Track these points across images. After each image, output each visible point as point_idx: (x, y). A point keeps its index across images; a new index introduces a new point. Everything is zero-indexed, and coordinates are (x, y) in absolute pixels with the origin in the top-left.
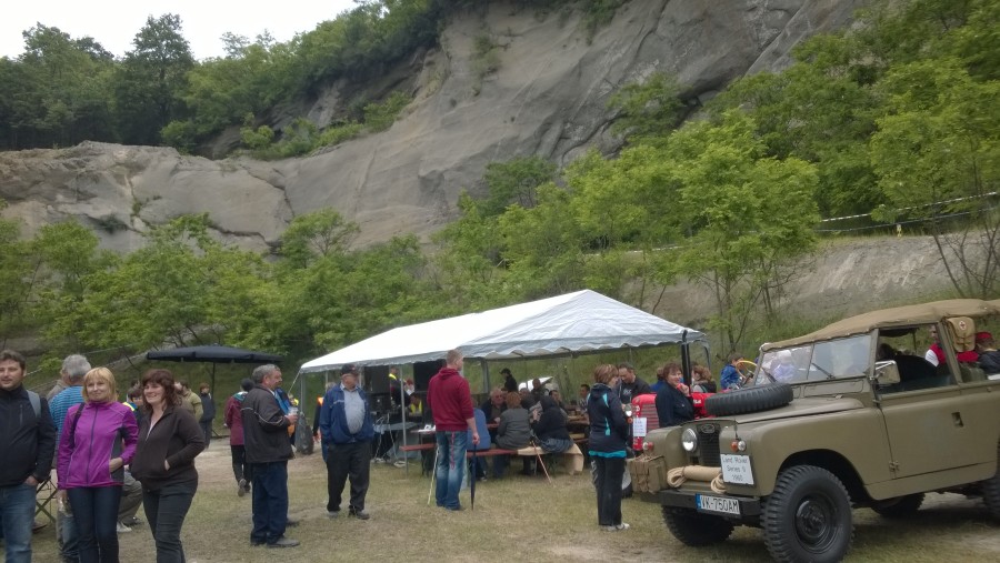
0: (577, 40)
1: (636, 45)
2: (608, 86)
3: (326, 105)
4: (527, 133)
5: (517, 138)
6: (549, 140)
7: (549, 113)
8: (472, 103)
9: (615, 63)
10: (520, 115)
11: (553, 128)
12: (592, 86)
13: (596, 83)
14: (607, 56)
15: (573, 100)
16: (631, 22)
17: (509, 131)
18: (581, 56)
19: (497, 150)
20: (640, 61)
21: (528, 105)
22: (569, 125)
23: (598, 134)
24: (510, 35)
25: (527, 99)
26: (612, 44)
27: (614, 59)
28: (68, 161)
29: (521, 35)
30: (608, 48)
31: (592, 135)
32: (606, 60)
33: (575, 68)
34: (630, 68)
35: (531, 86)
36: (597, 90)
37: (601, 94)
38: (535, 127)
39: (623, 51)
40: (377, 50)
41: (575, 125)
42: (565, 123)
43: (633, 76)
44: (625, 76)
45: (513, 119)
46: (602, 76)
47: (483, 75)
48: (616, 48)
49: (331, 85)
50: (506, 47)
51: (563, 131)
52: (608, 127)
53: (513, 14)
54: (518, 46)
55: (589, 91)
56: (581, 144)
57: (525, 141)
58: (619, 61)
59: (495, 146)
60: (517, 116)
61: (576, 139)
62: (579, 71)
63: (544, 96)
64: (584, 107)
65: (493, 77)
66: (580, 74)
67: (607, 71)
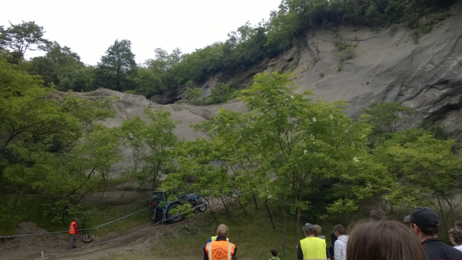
0: (406, 42)
1: (453, 43)
2: (432, 66)
3: (211, 85)
4: (379, 91)
5: (372, 93)
6: (391, 96)
7: (392, 80)
8: (336, 75)
9: (436, 53)
10: (372, 81)
11: (394, 89)
12: (421, 65)
13: (423, 64)
14: (431, 49)
15: (408, 73)
16: (447, 31)
17: (366, 90)
18: (413, 49)
19: (359, 100)
20: (455, 52)
21: (377, 76)
22: (404, 88)
23: (422, 93)
24: (356, 40)
25: (377, 72)
26: (435, 42)
27: (436, 50)
28: (92, 97)
29: (364, 40)
30: (431, 45)
31: (418, 93)
32: (430, 51)
33: (409, 56)
34: (448, 56)
35: (379, 65)
36: (424, 68)
37: (427, 70)
38: (383, 88)
39: (443, 46)
40: (243, 58)
41: (408, 88)
42: (402, 86)
43: (450, 60)
44: (445, 60)
45: (368, 83)
46: (428, 60)
47: (342, 60)
48: (438, 44)
49: (214, 76)
50: (355, 46)
51: (401, 91)
52: (428, 90)
53: (355, 31)
54: (363, 46)
55: (419, 69)
56: (410, 99)
57: (377, 95)
58: (440, 51)
59: (358, 98)
60: (370, 81)
61: (408, 96)
62: (411, 57)
63: (389, 70)
64: (415, 77)
65: (351, 61)
66: (412, 59)
67: (431, 57)
